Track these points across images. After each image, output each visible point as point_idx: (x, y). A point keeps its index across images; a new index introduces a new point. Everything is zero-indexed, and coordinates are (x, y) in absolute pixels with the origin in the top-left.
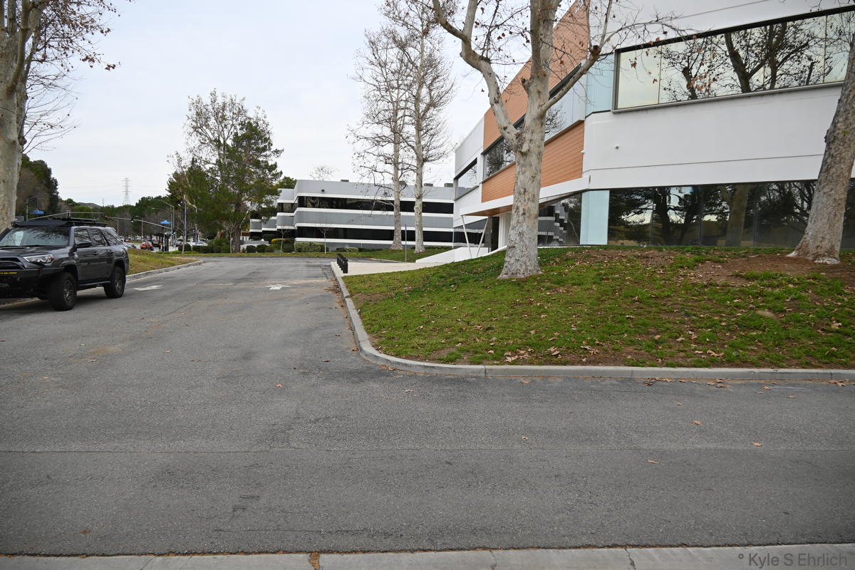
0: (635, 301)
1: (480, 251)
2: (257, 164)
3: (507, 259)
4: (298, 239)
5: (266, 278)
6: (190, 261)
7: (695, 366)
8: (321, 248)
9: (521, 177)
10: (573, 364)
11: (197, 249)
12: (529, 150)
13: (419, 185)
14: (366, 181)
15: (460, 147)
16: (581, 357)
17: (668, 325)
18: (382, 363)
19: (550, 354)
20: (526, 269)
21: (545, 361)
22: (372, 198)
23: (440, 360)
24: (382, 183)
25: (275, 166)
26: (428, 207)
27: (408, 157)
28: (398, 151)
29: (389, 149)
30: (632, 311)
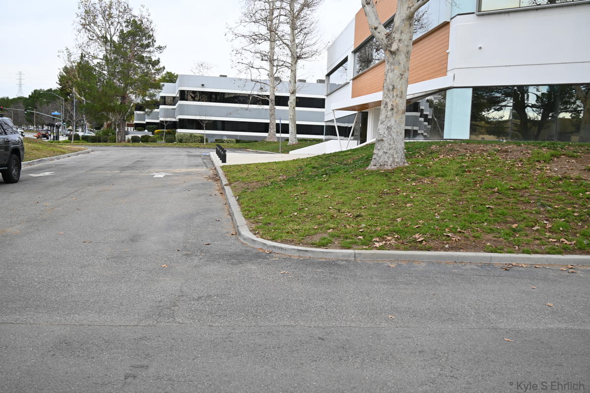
0: (494, 192)
1: (349, 144)
2: (141, 59)
3: (375, 151)
4: (179, 131)
5: (150, 167)
6: (80, 150)
7: (548, 253)
8: (202, 139)
9: (390, 75)
10: (436, 250)
11: (86, 139)
12: (398, 49)
13: (293, 81)
14: (243, 76)
15: (332, 46)
16: (443, 243)
17: (525, 215)
18: (260, 247)
19: (415, 241)
20: (394, 161)
21: (410, 247)
22: (249, 92)
23: (313, 245)
24: (258, 79)
25: (158, 62)
26: (302, 102)
27: (283, 54)
28: (274, 48)
29: (265, 46)
30: (492, 201)
